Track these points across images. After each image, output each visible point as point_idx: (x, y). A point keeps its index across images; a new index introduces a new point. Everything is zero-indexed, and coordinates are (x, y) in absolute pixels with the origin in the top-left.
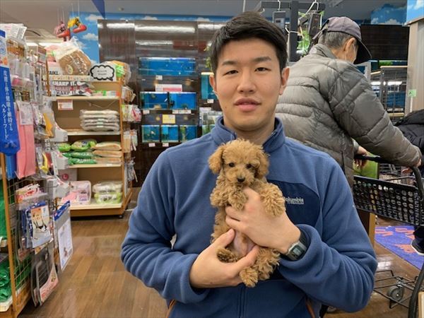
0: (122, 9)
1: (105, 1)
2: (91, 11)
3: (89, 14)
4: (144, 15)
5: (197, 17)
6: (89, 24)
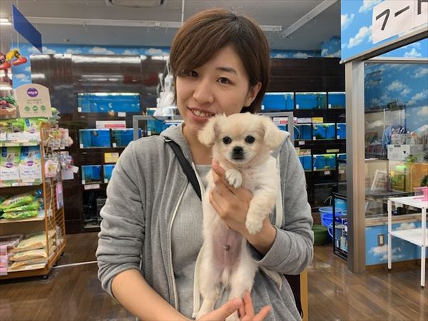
0: (68, 40)
4: (92, 46)
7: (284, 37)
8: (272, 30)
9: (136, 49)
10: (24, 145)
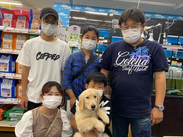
0: (78, 3)
1: (73, 1)
2: (63, 3)
3: (62, 4)
4: (86, 6)
5: (110, 9)
6: (62, 8)
7: (175, 9)
8: (170, 6)
9: (105, 9)
10: (75, 47)
